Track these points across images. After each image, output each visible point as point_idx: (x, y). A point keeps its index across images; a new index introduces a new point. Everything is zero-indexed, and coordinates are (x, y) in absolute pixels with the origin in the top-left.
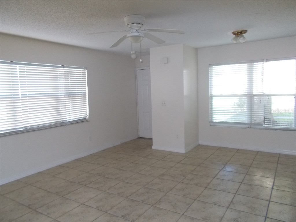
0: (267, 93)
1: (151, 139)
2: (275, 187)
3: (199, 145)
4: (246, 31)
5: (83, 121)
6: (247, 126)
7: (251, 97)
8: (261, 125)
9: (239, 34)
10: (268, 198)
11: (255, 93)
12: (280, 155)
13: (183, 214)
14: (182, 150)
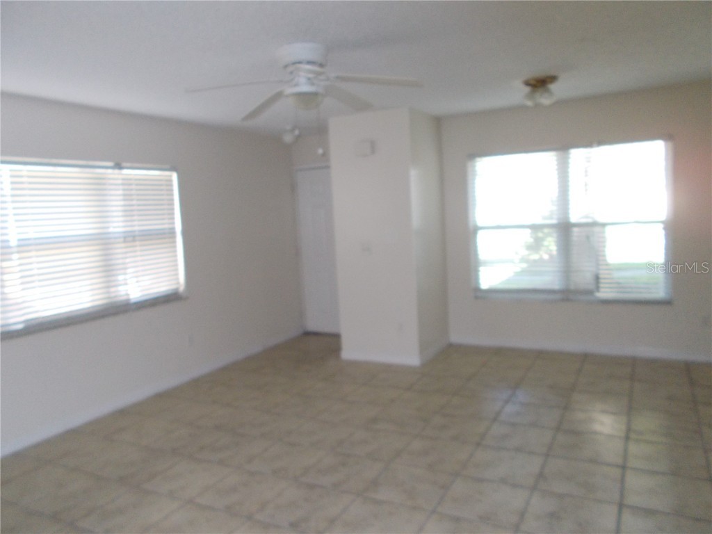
0: (601, 220)
1: (336, 337)
2: (633, 436)
3: (451, 346)
4: (553, 79)
5: (170, 298)
6: (558, 296)
7: (564, 229)
8: (590, 292)
9: (540, 84)
10: (620, 461)
11: (574, 218)
12: (634, 362)
13: (434, 512)
14: (412, 359)
